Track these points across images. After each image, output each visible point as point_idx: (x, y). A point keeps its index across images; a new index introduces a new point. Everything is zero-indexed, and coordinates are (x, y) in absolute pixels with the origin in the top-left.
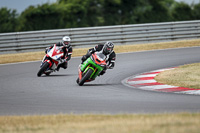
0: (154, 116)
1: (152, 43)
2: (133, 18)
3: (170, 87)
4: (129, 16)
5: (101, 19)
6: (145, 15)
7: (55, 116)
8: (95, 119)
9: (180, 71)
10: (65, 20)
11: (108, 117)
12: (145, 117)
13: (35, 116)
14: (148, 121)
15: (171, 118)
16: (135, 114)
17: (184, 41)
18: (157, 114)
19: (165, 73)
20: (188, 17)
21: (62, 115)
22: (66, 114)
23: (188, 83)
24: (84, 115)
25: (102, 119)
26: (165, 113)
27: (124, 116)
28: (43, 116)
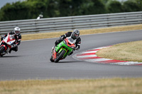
0: (95, 80)
1: (94, 29)
2: (80, 11)
3: (107, 59)
4: (78, 10)
5: (57, 12)
6: (88, 9)
7: (25, 81)
8: (53, 83)
9: (114, 48)
10: (32, 13)
11: (63, 81)
12: (89, 81)
13: (11, 81)
14: (91, 84)
15: (107, 82)
16: (81, 79)
17: (117, 27)
18: (97, 79)
19: (103, 50)
20: (119, 10)
21: (30, 80)
22: (33, 80)
23: (119, 57)
24: (46, 80)
25: (58, 83)
26: (103, 78)
27: (74, 81)
28: (16, 81)
